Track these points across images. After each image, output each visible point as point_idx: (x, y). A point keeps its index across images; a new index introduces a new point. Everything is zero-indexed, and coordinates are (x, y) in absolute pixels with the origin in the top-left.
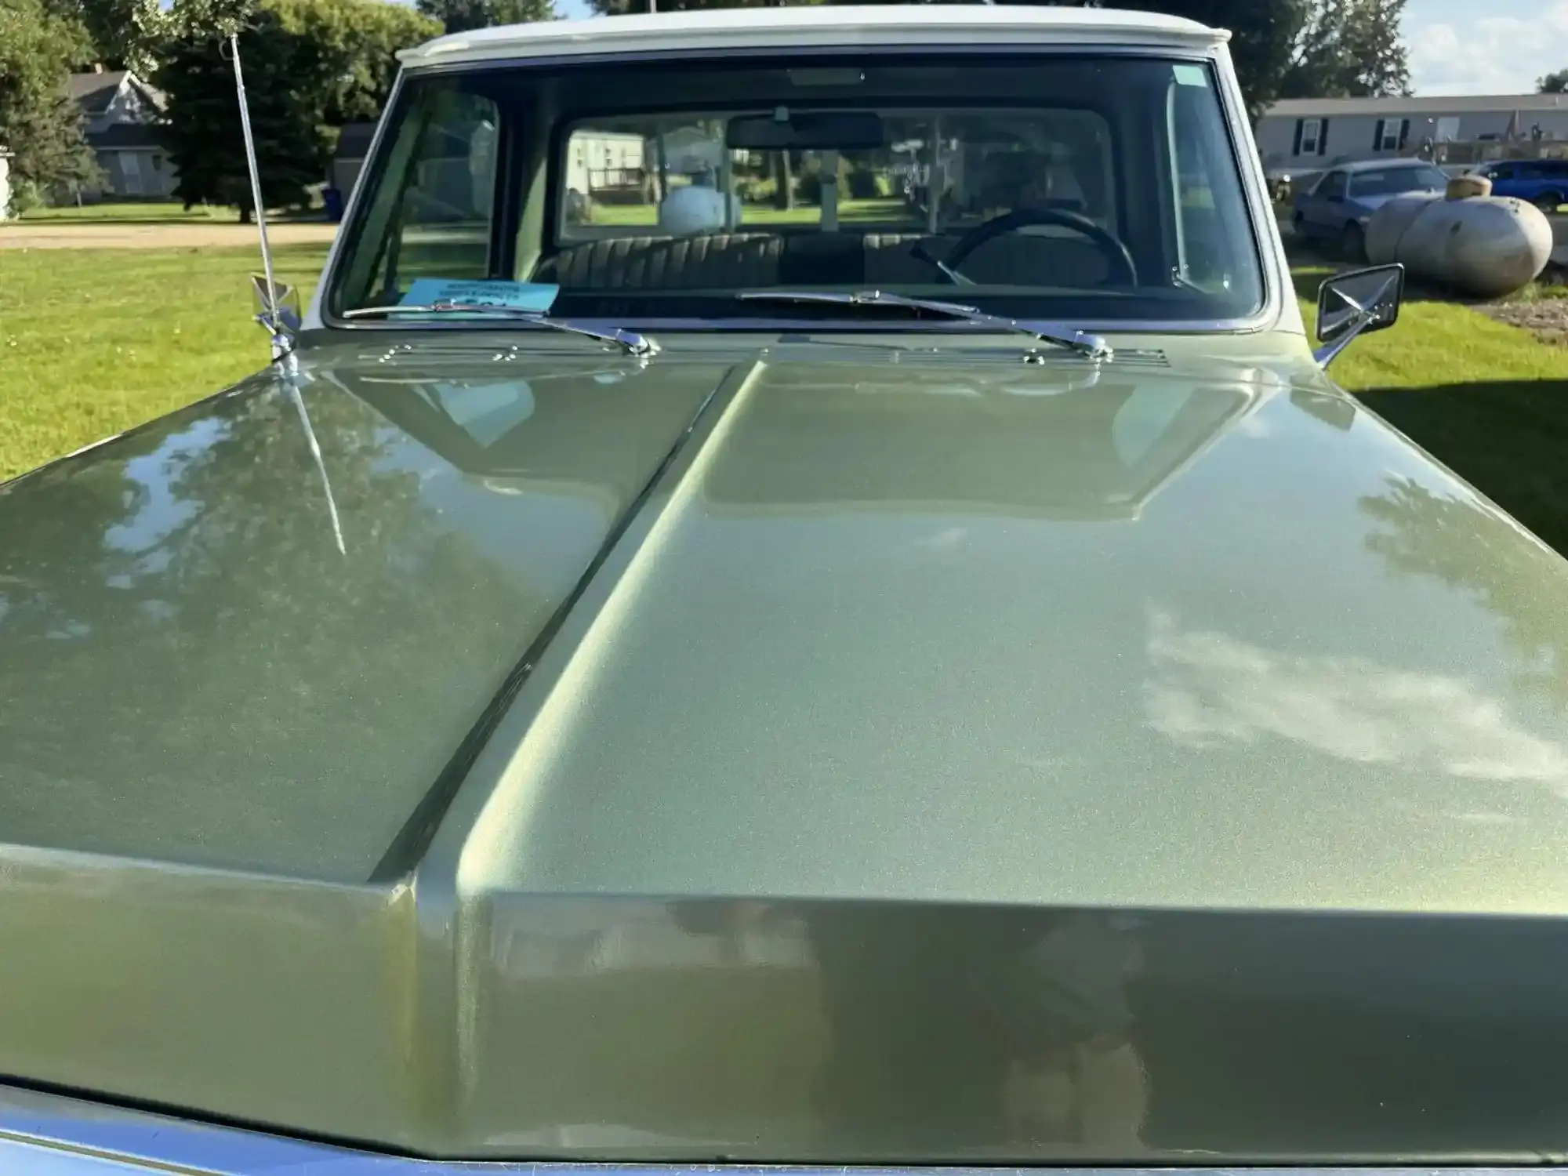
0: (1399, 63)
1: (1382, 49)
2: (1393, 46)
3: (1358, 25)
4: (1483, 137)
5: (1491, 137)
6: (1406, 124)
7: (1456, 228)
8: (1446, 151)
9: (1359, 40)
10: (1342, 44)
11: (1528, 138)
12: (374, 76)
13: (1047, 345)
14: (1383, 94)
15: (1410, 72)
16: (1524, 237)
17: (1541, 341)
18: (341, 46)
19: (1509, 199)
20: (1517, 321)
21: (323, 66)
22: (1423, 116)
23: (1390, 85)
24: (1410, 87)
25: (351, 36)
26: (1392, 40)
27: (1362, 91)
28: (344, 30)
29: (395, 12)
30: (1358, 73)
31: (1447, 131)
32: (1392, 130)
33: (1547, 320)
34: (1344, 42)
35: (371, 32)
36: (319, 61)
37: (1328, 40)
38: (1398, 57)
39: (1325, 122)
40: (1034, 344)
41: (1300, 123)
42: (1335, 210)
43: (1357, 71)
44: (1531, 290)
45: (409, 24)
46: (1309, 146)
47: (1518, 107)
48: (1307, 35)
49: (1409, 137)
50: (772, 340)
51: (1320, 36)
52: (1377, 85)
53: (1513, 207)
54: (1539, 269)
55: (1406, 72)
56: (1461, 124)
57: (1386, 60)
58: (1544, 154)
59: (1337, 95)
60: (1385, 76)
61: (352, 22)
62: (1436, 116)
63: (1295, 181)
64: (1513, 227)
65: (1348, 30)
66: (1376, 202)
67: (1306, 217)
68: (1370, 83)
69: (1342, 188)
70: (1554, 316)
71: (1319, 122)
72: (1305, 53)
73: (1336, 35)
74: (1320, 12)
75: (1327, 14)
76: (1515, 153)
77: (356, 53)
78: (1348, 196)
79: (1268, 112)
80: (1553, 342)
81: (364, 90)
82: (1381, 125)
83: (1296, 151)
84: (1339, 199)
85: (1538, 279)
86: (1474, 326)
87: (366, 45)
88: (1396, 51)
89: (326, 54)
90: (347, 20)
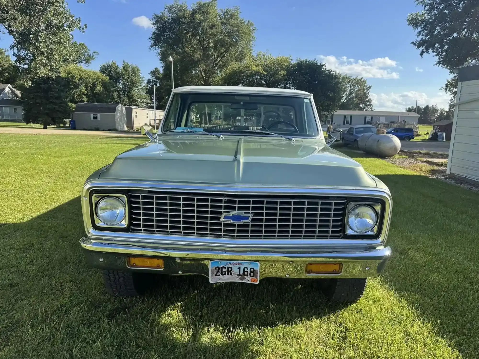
0: (370, 102)
1: (365, 99)
2: (368, 98)
3: (359, 92)
4: (391, 122)
5: (393, 122)
6: (372, 118)
7: (378, 141)
8: (382, 125)
9: (359, 96)
10: (355, 97)
11: (403, 123)
12: (86, 90)
13: (285, 139)
14: (366, 110)
15: (373, 105)
16: (394, 143)
17: (398, 167)
18: (77, 81)
19: (390, 134)
20: (393, 163)
21: (71, 86)
22: (376, 116)
23: (368, 108)
24: (373, 108)
25: (80, 79)
26: (368, 97)
27: (361, 109)
28: (79, 77)
29: (94, 73)
30: (360, 105)
31: (382, 120)
32: (368, 119)
33: (400, 163)
34: (356, 97)
35: (87, 78)
36: (70, 85)
37: (352, 96)
38: (370, 101)
39: (351, 117)
40: (283, 139)
41: (345, 116)
42: (352, 137)
43: (360, 104)
44: (397, 156)
45: (98, 76)
46: (347, 123)
47: (400, 115)
48: (346, 94)
49: (373, 121)
50: (243, 137)
51: (350, 95)
52: (365, 108)
53: (391, 136)
54: (398, 151)
55: (372, 105)
56: (386, 118)
57: (366, 101)
58: (407, 127)
59: (354, 110)
60: (367, 105)
61: (82, 75)
62: (379, 116)
63: (343, 131)
64: (392, 141)
65: (357, 94)
66: (360, 135)
67: (345, 139)
68: (363, 107)
69: (353, 131)
70: (402, 162)
71: (350, 116)
72: (346, 99)
73: (354, 94)
74: (349, 89)
75: (351, 89)
76: (399, 126)
77: (82, 84)
78: (354, 133)
79: (336, 113)
80: (401, 167)
81: (83, 94)
82: (365, 118)
83: (344, 124)
84: (352, 134)
85: (398, 153)
86: (383, 163)
87: (85, 81)
88: (369, 99)
89: (73, 83)
90: (80, 74)
